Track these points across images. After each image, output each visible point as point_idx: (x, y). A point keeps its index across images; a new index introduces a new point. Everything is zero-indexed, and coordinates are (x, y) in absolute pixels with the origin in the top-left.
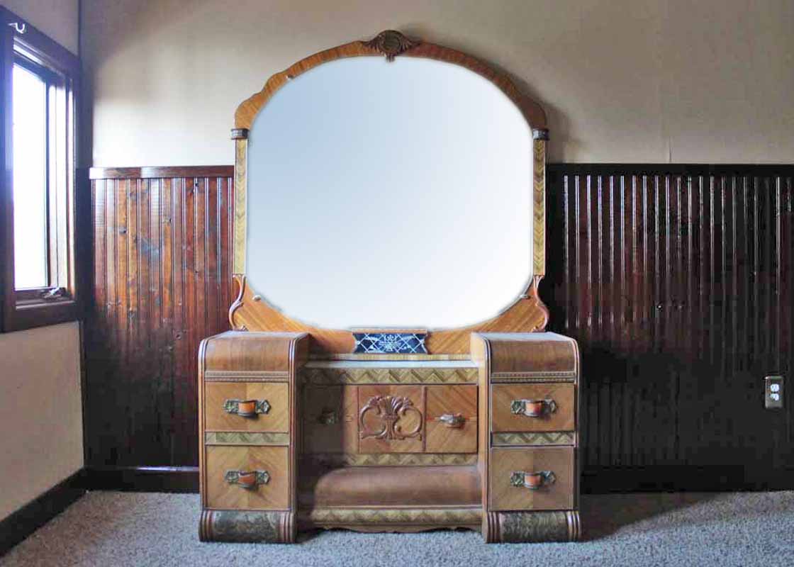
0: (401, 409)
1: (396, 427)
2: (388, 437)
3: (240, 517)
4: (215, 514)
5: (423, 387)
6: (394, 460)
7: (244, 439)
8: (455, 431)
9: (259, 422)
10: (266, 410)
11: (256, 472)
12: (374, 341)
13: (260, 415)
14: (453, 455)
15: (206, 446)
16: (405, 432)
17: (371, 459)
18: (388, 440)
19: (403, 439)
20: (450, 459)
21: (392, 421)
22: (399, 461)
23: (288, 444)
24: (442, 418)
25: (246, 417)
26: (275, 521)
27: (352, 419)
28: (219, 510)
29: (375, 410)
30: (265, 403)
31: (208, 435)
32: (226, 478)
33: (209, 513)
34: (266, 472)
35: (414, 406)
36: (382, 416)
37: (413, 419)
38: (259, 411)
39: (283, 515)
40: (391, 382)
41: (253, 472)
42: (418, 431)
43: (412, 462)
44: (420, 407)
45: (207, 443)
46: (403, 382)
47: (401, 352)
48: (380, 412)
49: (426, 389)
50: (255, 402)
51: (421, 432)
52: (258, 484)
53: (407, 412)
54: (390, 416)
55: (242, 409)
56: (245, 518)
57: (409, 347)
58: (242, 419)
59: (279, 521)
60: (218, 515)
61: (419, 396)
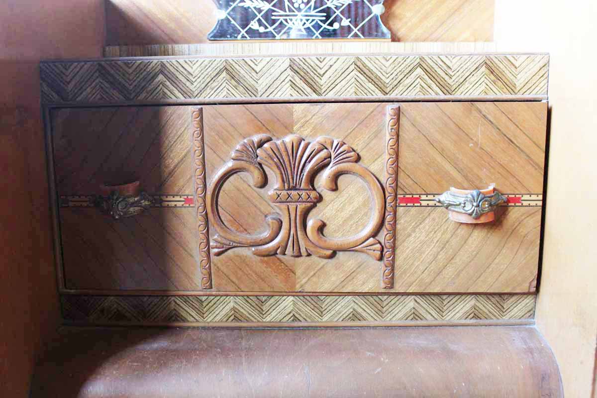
0: (327, 173)
1: (311, 223)
2: (289, 251)
5: (390, 108)
6: (306, 310)
8: (478, 235)
12: (260, 11)
14: (469, 298)
16: (335, 237)
17: (246, 310)
18: (288, 258)
19: (333, 256)
20: (460, 310)
21: (301, 207)
22: (321, 314)
24: (445, 197)
27: (188, 201)
29: (252, 177)
35: (364, 162)
36: (271, 192)
37: (359, 200)
40: (296, 97)
42: (375, 234)
43: (355, 316)
44: (381, 166)
46: (331, 96)
47: (326, 34)
48: (264, 183)
49: (398, 113)
51: (383, 236)
53: (342, 180)
54: (294, 193)
57: (346, 22)
61: (377, 134)
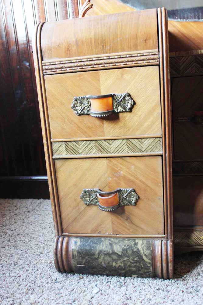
3: (104, 246)
4: (73, 241)
7: (102, 149)
9: (121, 124)
10: (129, 106)
11: (120, 191)
13: (121, 115)
15: (54, 159)
23: (162, 152)
25: (102, 119)
26: (148, 252)
28: (77, 237)
30: (127, 98)
31: (55, 146)
32: (83, 198)
33: (66, 239)
34: (134, 191)
38: (120, 109)
39: (158, 243)
41: (116, 192)
45: (54, 157)
50: (112, 96)
52: (124, 206)
55: (97, 108)
56: (109, 247)
58: (98, 122)
59: (153, 252)
60: (76, 243)
